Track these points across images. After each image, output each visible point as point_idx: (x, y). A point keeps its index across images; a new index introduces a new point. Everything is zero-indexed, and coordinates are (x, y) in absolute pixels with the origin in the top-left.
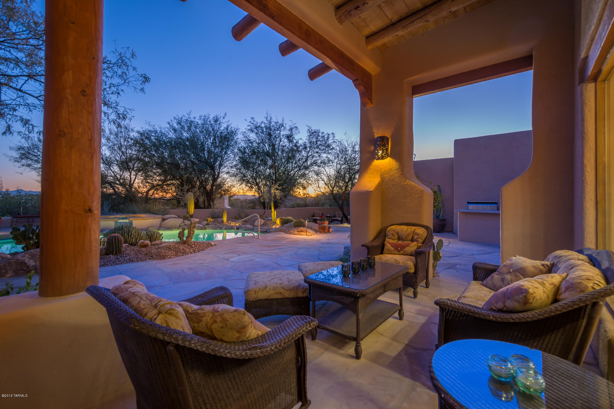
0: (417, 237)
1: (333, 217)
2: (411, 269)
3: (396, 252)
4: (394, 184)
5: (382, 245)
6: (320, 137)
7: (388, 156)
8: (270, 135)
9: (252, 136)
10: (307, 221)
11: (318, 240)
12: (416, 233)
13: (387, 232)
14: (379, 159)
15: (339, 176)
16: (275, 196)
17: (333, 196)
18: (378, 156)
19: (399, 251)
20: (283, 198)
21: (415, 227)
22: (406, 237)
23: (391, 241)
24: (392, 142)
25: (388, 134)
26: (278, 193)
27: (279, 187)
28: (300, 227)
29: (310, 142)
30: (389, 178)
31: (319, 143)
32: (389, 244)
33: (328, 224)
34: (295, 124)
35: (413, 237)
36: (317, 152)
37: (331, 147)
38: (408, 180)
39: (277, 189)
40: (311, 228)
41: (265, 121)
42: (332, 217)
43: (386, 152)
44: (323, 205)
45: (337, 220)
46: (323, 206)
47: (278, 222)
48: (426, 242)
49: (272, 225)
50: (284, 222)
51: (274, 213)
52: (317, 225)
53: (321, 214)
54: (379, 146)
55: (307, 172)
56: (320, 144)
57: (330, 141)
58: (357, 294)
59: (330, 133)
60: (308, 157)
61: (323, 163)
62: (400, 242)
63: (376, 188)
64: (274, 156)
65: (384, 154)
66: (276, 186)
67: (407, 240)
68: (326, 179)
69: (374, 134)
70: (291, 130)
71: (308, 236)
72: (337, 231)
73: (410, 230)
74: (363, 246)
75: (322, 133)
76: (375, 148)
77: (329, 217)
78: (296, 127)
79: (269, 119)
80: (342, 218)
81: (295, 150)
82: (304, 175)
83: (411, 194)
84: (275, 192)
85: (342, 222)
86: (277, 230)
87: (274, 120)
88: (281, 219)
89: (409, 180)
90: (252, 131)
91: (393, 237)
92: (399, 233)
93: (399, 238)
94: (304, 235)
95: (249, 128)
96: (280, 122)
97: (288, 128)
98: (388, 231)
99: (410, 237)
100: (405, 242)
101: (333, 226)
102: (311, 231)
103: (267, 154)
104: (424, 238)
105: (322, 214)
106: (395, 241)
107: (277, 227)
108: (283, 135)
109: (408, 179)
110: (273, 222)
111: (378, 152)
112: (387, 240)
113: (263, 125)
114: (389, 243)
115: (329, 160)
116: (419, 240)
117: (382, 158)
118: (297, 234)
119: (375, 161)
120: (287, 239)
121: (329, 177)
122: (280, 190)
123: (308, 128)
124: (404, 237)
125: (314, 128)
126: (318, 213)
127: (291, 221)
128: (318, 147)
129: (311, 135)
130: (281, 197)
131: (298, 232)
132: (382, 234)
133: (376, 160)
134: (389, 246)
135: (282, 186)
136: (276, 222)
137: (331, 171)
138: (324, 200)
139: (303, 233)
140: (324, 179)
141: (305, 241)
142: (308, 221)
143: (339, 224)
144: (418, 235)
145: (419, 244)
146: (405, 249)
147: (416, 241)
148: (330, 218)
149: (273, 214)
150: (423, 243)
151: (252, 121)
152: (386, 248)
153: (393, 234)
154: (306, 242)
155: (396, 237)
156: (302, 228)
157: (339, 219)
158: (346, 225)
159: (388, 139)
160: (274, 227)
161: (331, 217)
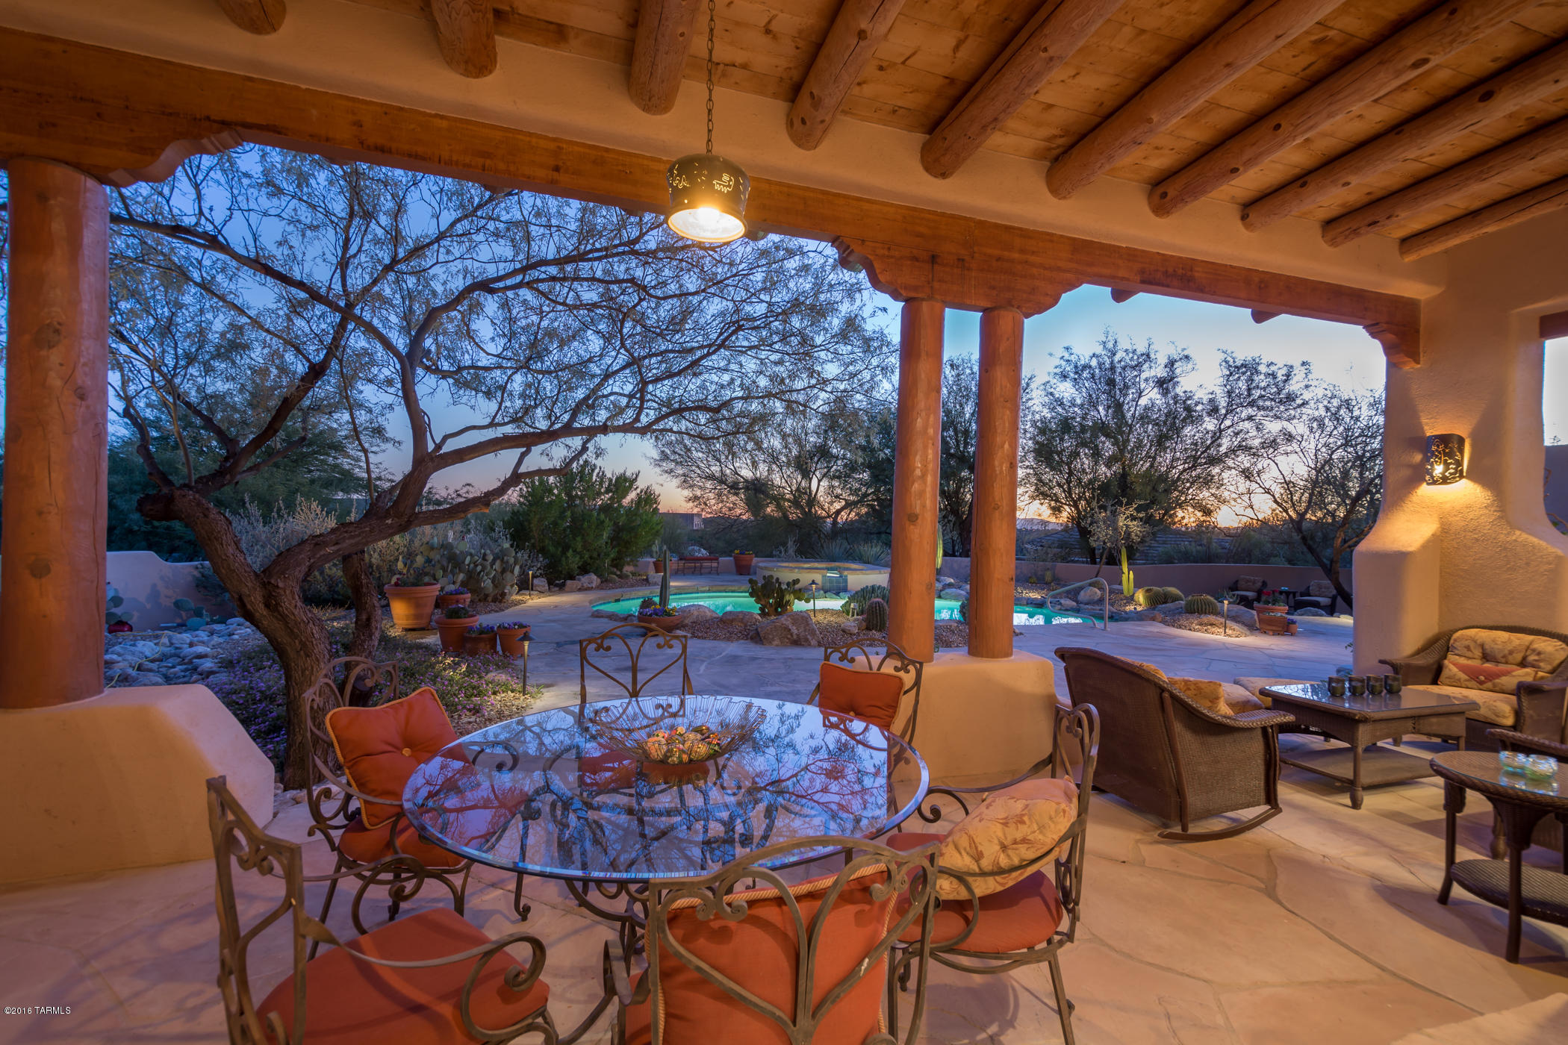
0: (1536, 658)
1: (1302, 595)
2: (1504, 717)
3: (1473, 683)
4: (1477, 540)
5: (1435, 666)
6: (1262, 377)
7: (1461, 477)
8: (1111, 383)
9: (1066, 390)
10: (1226, 602)
11: (1258, 649)
12: (1534, 650)
13: (1452, 641)
14: (1435, 483)
15: (1322, 481)
16: (1128, 534)
17: (1304, 538)
18: (1433, 477)
19: (1481, 683)
20: (1148, 539)
21: (1531, 637)
22: (1504, 657)
23: (1462, 661)
24: (1473, 446)
25: (1462, 429)
26: (1135, 527)
27: (1138, 512)
28: (1209, 613)
29: (1229, 393)
30: (1463, 524)
31: (1256, 393)
32: (1452, 666)
33: (1287, 613)
34: (1184, 350)
35: (1524, 658)
36: (1250, 418)
37: (1299, 401)
38: (1518, 533)
39: (1133, 518)
40: (1235, 619)
41: (1099, 350)
42: (1298, 594)
43: (1456, 469)
44: (1265, 559)
45: (1316, 605)
46: (1264, 561)
47: (1140, 596)
48: (1560, 669)
49: (1125, 605)
50: (1156, 601)
51: (1128, 576)
52: (1254, 612)
53: (1260, 584)
54: (1437, 456)
55: (1216, 470)
56: (1261, 397)
57: (1294, 386)
58: (1355, 715)
59: (1297, 364)
60: (1221, 431)
61: (1273, 444)
62: (1487, 665)
63: (1425, 547)
64: (1122, 433)
65: (1451, 474)
66: (1131, 511)
67: (1506, 663)
68: (1278, 489)
69: (1422, 428)
70: (1171, 363)
71: (1229, 636)
72: (1315, 632)
73: (1517, 642)
74: (1382, 662)
75: (1268, 366)
76: (1426, 459)
77: (1287, 593)
78: (1187, 357)
79: (1110, 345)
80: (1334, 599)
81: (1180, 414)
82: (1207, 481)
83: (1528, 564)
84: (1127, 526)
85: (1331, 610)
86: (1139, 617)
87: (1124, 344)
88: (1148, 591)
89: (1523, 531)
90: (1064, 376)
91: (1469, 654)
92: (1487, 647)
93: (1486, 657)
94: (1218, 634)
95: (1058, 370)
96: (1141, 349)
97: (1162, 360)
98: (1455, 640)
99: (1519, 657)
100: (1502, 667)
101: (1301, 619)
102: (1235, 626)
103: (1101, 428)
104: (1557, 662)
105: (1264, 584)
106: (1476, 663)
107: (1139, 609)
108: (1146, 380)
109: (1519, 529)
110: (1126, 598)
111: (1433, 469)
112: (1450, 656)
113: (1094, 363)
114: (1455, 664)
115: (1289, 437)
116: (1542, 664)
117: (1445, 480)
118: (1199, 630)
119: (1425, 484)
120: (1175, 637)
121: (1288, 484)
122: (1141, 519)
123: (1223, 356)
124: (1499, 656)
125: (1241, 356)
126: (1248, 581)
127: (1176, 599)
128: (1252, 404)
129: (1231, 374)
130: (1144, 536)
131: (1201, 624)
132: (1440, 645)
133: (1428, 484)
134: (1455, 669)
135: (1146, 510)
136: (1136, 598)
137: (1296, 466)
138: (1269, 545)
139: (1215, 629)
140: (1272, 489)
141: (1225, 647)
142: (1230, 603)
143: (1321, 615)
144: (1539, 654)
145: (1541, 674)
146: (1497, 681)
147: (1533, 666)
148: (1291, 596)
149: (1125, 578)
150: (1552, 672)
151: (1067, 356)
152: (1445, 673)
153: (1468, 648)
154: (1227, 648)
155: (1478, 653)
156: (1212, 618)
157: (1324, 601)
158: (1346, 620)
159: (1461, 441)
160: (1130, 608)
161: (1294, 594)
